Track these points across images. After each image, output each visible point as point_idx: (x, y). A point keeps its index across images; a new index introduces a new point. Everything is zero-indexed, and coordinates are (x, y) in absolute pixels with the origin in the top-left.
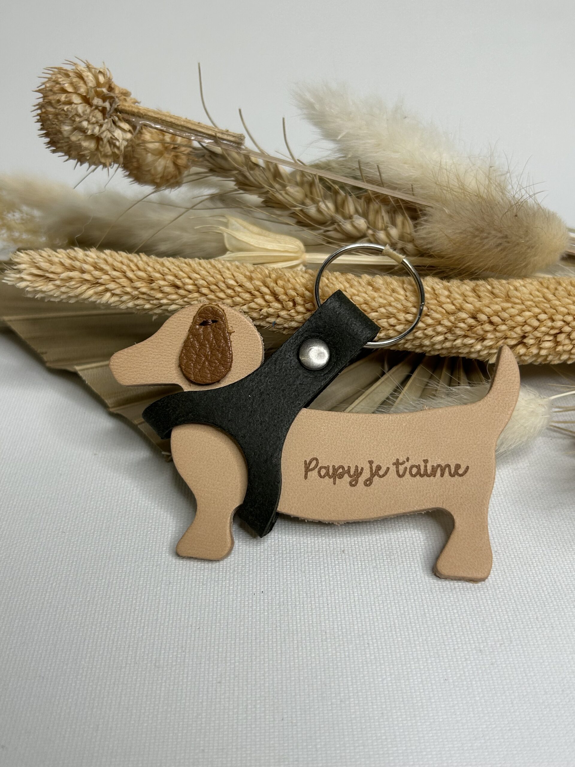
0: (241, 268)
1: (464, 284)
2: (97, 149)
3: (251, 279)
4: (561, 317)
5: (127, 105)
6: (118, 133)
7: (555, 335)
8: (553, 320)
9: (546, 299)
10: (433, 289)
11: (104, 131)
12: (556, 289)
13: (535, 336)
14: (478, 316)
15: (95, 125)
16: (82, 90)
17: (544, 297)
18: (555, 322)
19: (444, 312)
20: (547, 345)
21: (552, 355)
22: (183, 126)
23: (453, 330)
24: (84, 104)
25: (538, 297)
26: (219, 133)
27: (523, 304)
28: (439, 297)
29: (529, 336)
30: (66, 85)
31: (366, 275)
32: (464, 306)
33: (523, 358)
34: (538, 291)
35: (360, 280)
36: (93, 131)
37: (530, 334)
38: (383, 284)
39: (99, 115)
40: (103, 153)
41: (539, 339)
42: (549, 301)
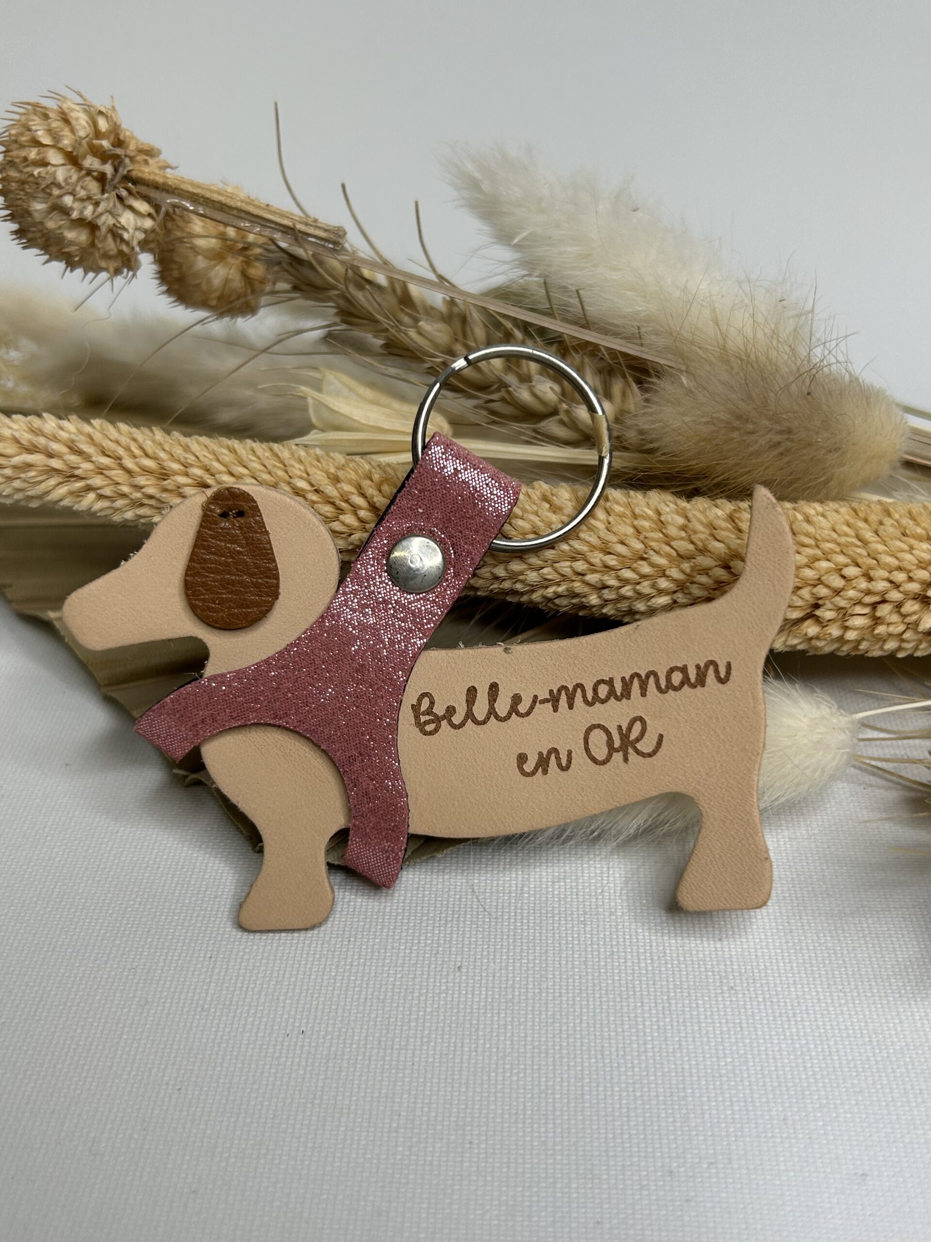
0: (322, 461)
1: (716, 506)
2: (93, 244)
3: (336, 480)
4: (885, 574)
5: (148, 171)
6: (127, 219)
7: (874, 606)
8: (870, 579)
9: (860, 540)
10: (659, 513)
11: (101, 214)
12: (881, 523)
13: (835, 606)
14: (732, 564)
15: (86, 203)
16: (67, 142)
17: (858, 537)
18: (873, 583)
19: (674, 554)
20: (859, 622)
21: (868, 640)
22: (241, 210)
23: (687, 588)
24: (69, 167)
25: (847, 535)
26: (301, 223)
27: (817, 546)
28: (666, 528)
29: (824, 604)
30: (40, 133)
31: (542, 483)
32: (710, 546)
33: (816, 643)
34: (848, 525)
35: (530, 491)
36: (82, 212)
37: (827, 602)
38: (570, 500)
39: (93, 187)
40: (101, 251)
41: (844, 611)
42: (865, 543)
